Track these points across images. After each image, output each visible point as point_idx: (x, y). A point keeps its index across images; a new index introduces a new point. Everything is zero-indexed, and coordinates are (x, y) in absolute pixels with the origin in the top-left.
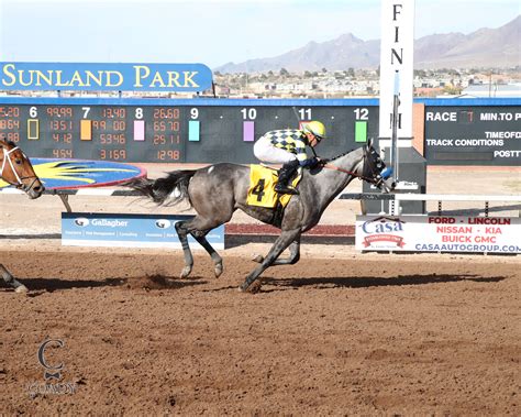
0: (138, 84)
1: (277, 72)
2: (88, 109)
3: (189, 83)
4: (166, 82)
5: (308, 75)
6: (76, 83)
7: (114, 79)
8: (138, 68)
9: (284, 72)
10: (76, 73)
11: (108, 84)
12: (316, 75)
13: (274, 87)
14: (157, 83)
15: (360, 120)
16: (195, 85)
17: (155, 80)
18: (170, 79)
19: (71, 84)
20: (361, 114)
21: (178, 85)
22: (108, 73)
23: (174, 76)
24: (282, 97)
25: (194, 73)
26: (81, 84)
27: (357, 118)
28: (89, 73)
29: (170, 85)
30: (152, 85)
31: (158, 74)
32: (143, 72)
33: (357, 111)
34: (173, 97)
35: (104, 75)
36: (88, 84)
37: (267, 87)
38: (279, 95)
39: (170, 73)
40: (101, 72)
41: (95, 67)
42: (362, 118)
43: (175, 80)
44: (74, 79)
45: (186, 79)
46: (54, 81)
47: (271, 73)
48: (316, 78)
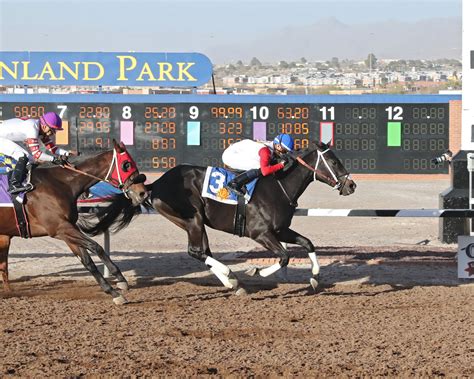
0: (122, 77)
1: (247, 63)
2: (64, 108)
3: (184, 75)
4: (157, 75)
5: (285, 66)
6: (47, 76)
7: (94, 71)
8: (122, 59)
9: (255, 61)
10: (47, 65)
11: (86, 78)
12: (294, 65)
13: (245, 80)
14: (146, 77)
15: (393, 121)
16: (191, 78)
17: (143, 72)
18: (162, 71)
19: (41, 78)
20: (394, 114)
21: (171, 79)
22: (86, 64)
23: (166, 68)
24: (257, 91)
25: (190, 64)
26: (53, 78)
27: (390, 118)
28: (62, 64)
29: (161, 78)
30: (140, 79)
31: (146, 66)
32: (128, 63)
33: (389, 109)
34: (125, 91)
35: (82, 67)
36: (61, 78)
37: (237, 80)
38: (252, 90)
39: (161, 65)
40: (77, 64)
41: (69, 57)
42: (396, 117)
43: (167, 73)
44: (44, 72)
45: (181, 71)
46: (20, 73)
47: (240, 63)
48: (294, 70)
